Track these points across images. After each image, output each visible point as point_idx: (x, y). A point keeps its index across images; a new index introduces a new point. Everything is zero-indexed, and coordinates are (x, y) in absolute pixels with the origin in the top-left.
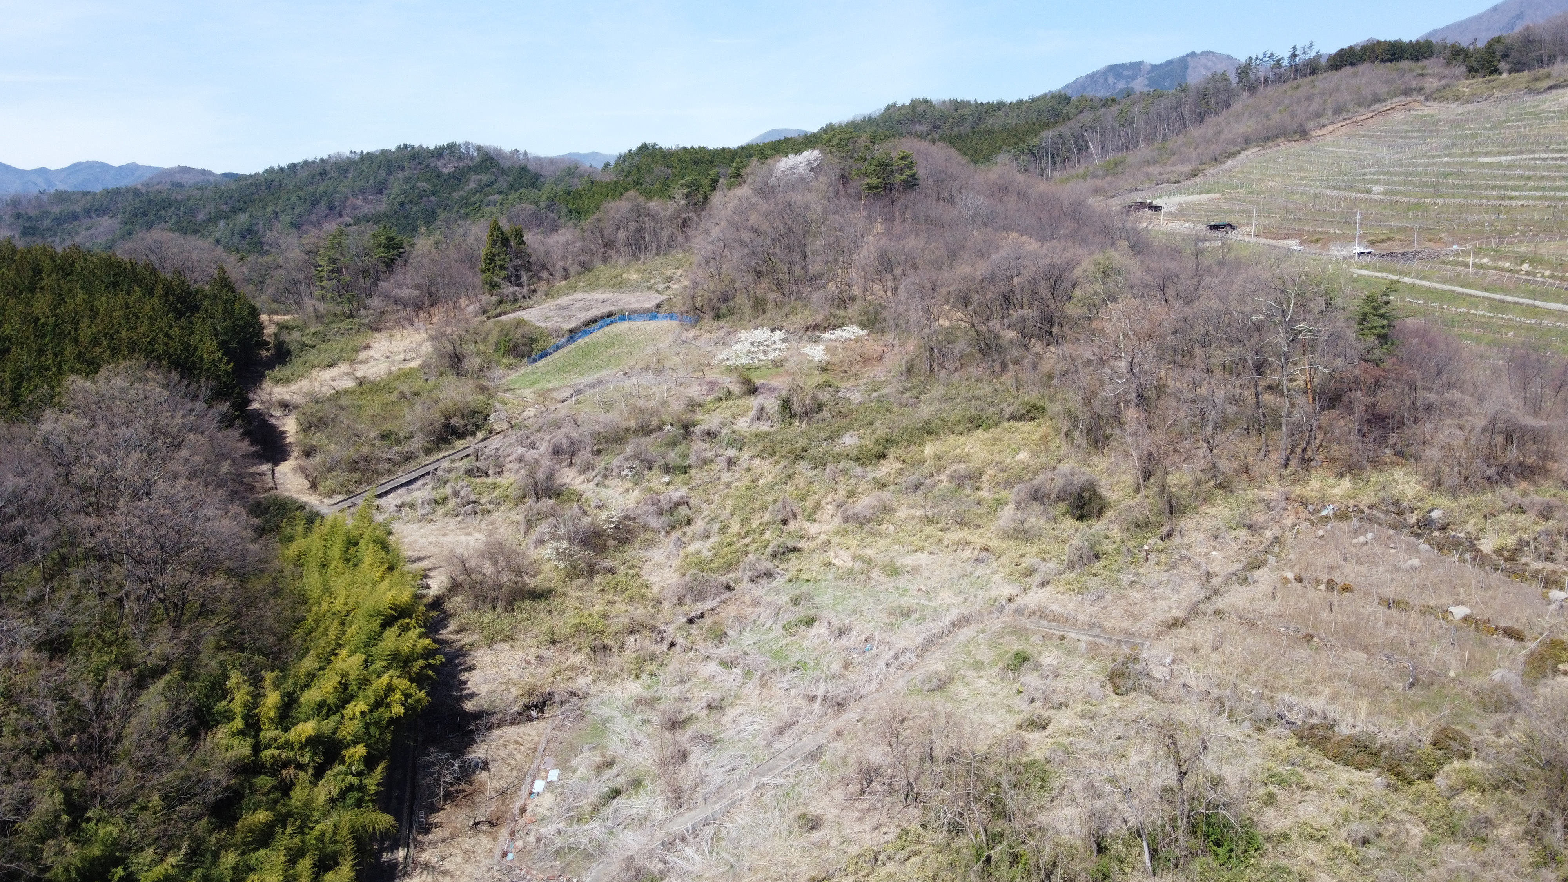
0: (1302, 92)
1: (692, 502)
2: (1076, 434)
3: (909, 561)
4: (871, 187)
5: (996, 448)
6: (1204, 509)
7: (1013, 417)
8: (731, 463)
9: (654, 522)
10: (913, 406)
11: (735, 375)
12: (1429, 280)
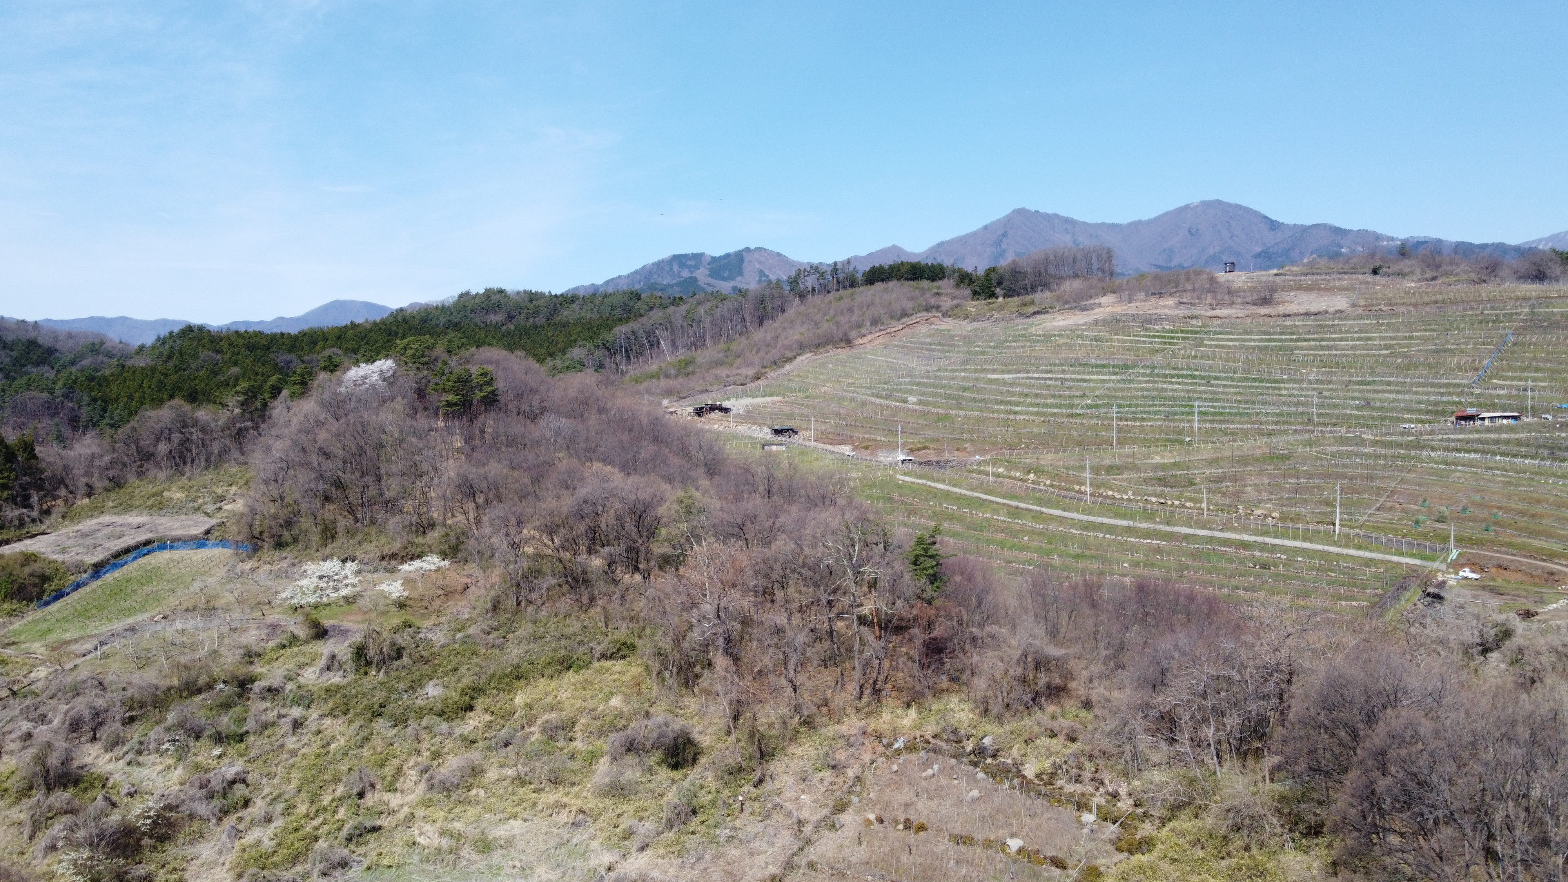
1: (249, 778)
2: (667, 674)
3: (500, 832)
4: (449, 404)
5: (588, 693)
6: (791, 749)
7: (604, 656)
8: (297, 724)
9: (202, 809)
10: (501, 647)
11: (300, 618)
12: (960, 487)
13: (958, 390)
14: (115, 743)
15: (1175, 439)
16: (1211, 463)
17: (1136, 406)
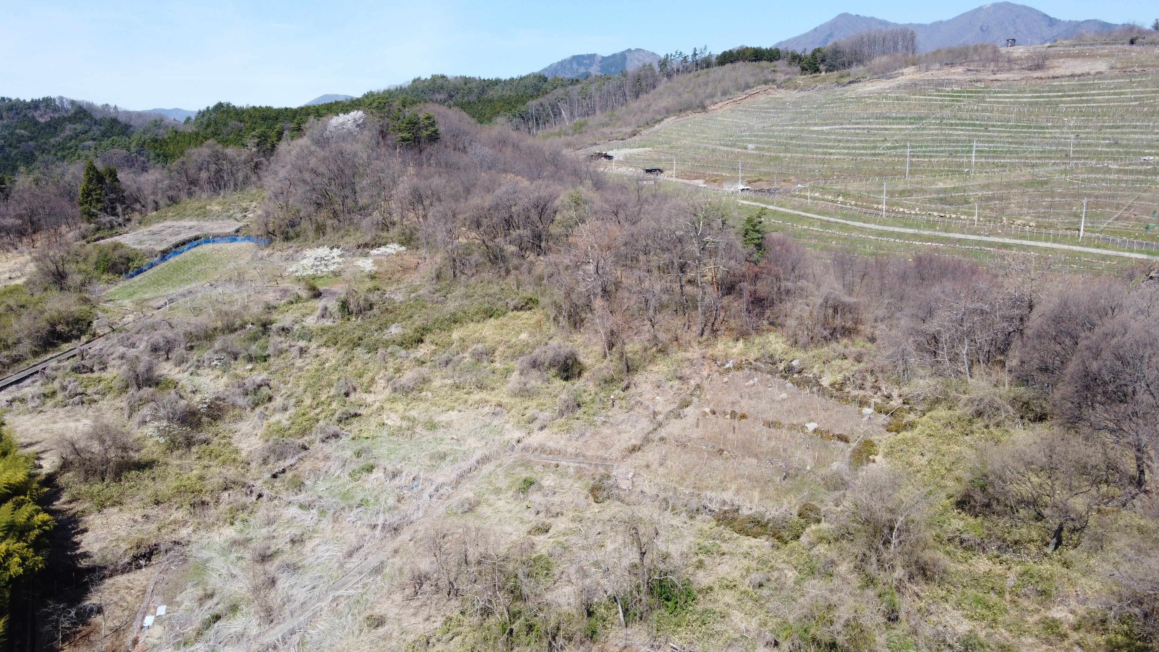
0: (701, 80)
1: (272, 383)
2: (561, 318)
3: (443, 418)
4: (404, 140)
5: (504, 331)
6: (649, 368)
7: (516, 308)
8: (302, 351)
9: (241, 401)
10: (442, 302)
11: (303, 283)
12: (785, 207)
13: (786, 139)
14: (181, 361)
15: (956, 170)
16: (984, 187)
17: (926, 147)
